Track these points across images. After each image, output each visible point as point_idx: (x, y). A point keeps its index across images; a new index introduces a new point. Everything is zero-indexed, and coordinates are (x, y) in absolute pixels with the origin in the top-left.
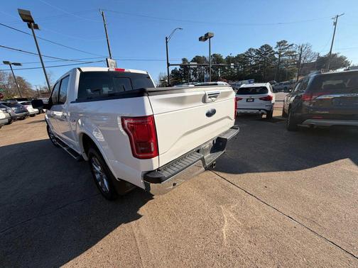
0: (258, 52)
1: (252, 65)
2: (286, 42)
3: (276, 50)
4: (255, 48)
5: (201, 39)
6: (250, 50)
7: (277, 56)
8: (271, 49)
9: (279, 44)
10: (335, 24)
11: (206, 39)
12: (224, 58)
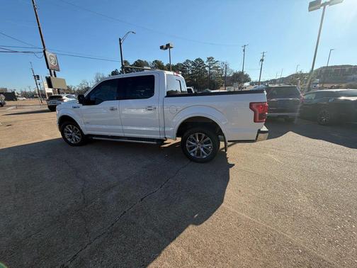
0: (194, 64)
1: (189, 75)
2: (213, 58)
3: (207, 64)
4: (191, 60)
5: (162, 47)
6: (187, 61)
7: (207, 69)
8: (203, 62)
9: (209, 59)
10: (244, 50)
11: (166, 48)
12: (165, 65)
